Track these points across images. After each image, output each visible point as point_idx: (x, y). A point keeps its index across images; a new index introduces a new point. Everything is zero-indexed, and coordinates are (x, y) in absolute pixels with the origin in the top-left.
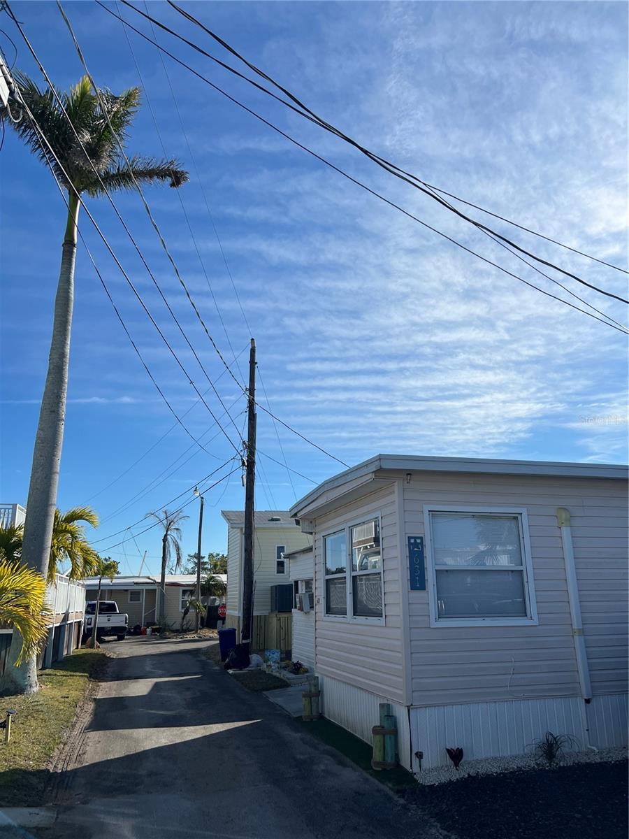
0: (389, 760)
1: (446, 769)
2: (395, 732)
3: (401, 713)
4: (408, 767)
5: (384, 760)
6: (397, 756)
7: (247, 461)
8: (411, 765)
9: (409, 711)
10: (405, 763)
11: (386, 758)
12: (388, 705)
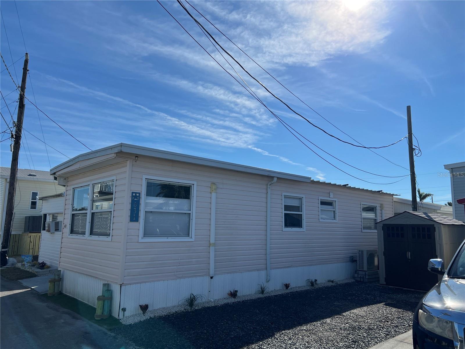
0: (106, 313)
1: (138, 316)
2: (110, 299)
3: (116, 288)
4: (117, 317)
5: (103, 314)
6: (110, 311)
7: (15, 135)
8: (119, 315)
9: (121, 287)
10: (115, 315)
11: (104, 313)
12: (108, 284)
